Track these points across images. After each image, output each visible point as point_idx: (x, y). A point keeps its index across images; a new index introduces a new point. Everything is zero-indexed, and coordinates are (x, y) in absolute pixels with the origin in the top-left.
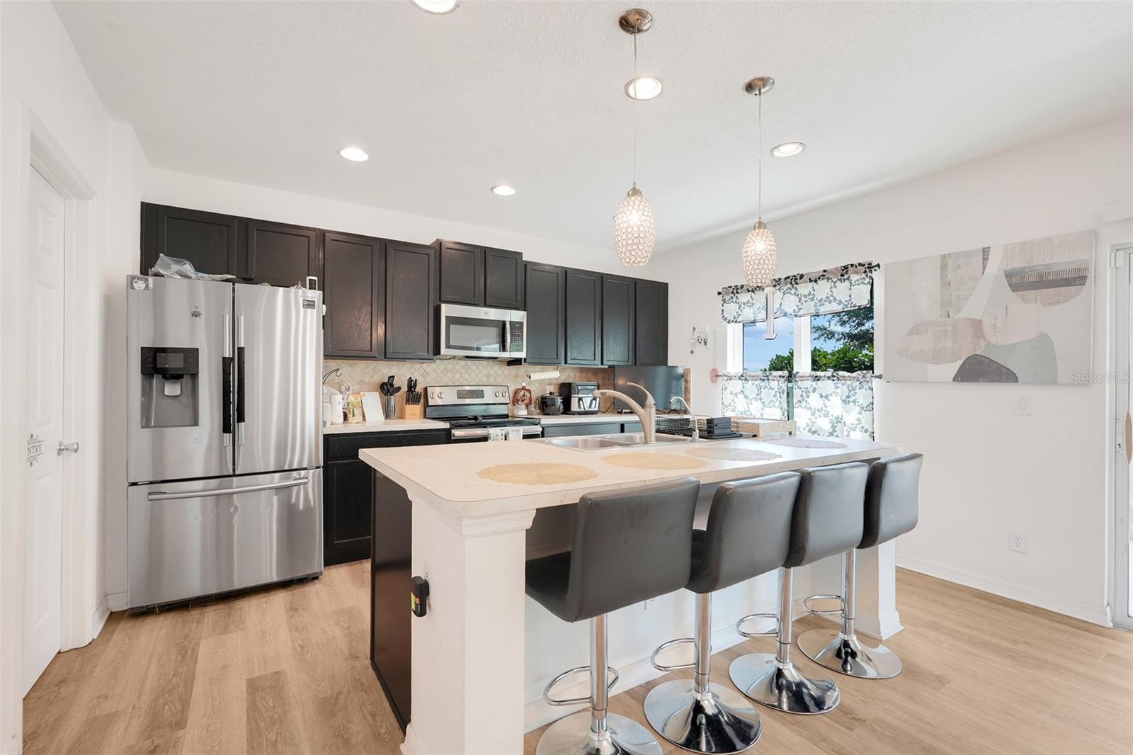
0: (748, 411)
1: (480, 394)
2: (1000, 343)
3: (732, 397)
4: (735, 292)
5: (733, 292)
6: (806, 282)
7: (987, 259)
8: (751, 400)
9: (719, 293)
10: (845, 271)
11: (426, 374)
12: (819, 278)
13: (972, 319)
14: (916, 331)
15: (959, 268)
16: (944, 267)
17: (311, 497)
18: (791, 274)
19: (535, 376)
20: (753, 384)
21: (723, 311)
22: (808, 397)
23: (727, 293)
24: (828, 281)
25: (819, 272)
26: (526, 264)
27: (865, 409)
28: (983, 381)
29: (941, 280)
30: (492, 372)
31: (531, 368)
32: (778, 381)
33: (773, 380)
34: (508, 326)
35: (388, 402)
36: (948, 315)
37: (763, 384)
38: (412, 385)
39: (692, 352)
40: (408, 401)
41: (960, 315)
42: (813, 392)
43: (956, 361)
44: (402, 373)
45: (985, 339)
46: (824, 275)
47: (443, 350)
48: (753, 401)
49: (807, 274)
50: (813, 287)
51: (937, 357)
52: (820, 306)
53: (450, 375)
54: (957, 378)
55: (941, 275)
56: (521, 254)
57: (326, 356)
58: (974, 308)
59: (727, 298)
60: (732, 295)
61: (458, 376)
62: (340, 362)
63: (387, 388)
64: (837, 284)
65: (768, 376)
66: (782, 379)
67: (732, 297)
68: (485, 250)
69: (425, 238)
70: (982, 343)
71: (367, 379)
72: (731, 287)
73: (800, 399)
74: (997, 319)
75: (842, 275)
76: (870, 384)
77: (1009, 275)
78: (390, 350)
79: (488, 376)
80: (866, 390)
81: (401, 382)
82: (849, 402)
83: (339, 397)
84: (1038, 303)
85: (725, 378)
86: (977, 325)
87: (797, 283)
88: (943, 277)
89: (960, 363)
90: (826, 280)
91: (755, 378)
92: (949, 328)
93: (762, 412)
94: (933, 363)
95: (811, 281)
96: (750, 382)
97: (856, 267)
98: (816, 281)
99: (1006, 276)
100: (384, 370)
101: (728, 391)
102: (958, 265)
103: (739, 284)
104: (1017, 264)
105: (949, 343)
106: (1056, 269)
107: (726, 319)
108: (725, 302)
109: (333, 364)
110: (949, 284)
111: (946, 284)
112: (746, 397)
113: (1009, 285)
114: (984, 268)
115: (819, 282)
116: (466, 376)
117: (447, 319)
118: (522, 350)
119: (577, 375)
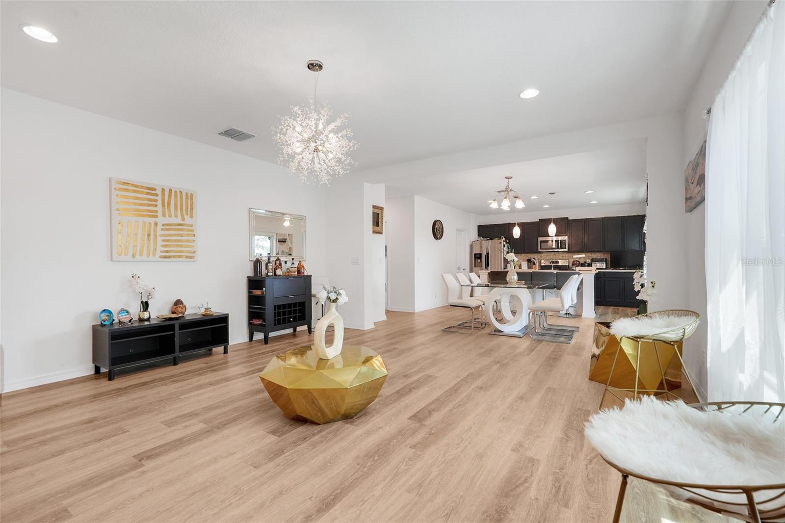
1: (558, 262)
11: (541, 257)
19: (575, 256)
31: (574, 253)
34: (559, 241)
35: (529, 264)
40: (533, 265)
44: (533, 257)
47: (539, 250)
53: (549, 257)
63: (529, 261)
68: (545, 219)
79: (564, 258)
116: (554, 257)
117: (540, 241)
118: (566, 248)
119: (599, 255)
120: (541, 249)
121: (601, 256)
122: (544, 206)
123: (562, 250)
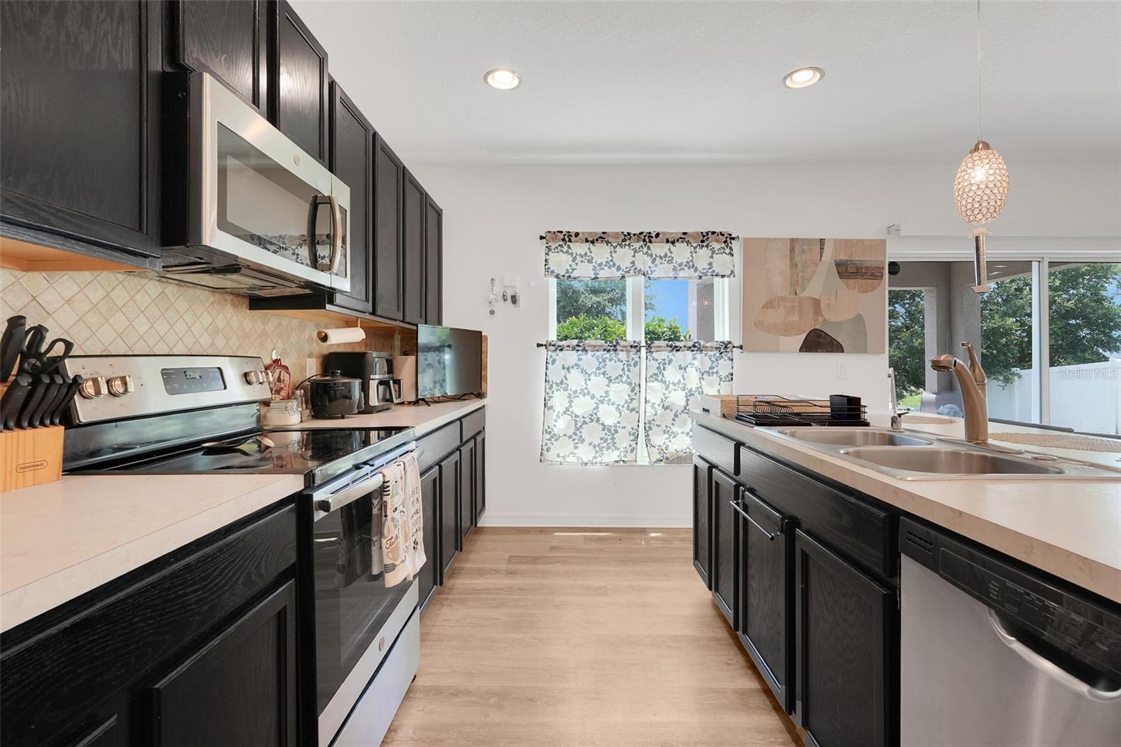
0: (586, 388)
2: (833, 320)
3: (563, 372)
4: (567, 239)
5: (564, 240)
6: (663, 242)
7: (823, 249)
8: (589, 375)
9: (542, 238)
10: (706, 237)
12: (678, 240)
13: (813, 298)
14: (769, 305)
15: (804, 252)
16: (792, 250)
18: (646, 230)
20: (593, 356)
21: (546, 260)
22: (664, 369)
23: (554, 240)
24: (688, 245)
25: (678, 233)
27: (723, 380)
28: (821, 352)
29: (791, 260)
30: (221, 323)
32: (628, 351)
33: (622, 351)
36: (796, 293)
37: (608, 355)
39: (492, 312)
41: (804, 294)
42: (669, 365)
43: (801, 334)
45: (822, 316)
46: (684, 237)
48: (592, 377)
49: (664, 233)
50: (669, 249)
51: (787, 330)
52: (680, 270)
54: (801, 350)
55: (791, 257)
58: (814, 289)
59: (553, 245)
60: (562, 243)
64: (697, 249)
65: (615, 346)
66: (633, 349)
67: (561, 246)
70: (820, 319)
72: (561, 232)
73: (656, 371)
74: (830, 299)
75: (703, 241)
76: (730, 355)
77: (838, 264)
79: (214, 331)
80: (725, 360)
82: (713, 373)
84: (856, 289)
85: (553, 348)
86: (816, 303)
87: (650, 242)
88: (792, 258)
89: (805, 335)
90: (686, 244)
91: (597, 348)
92: (796, 305)
93: (608, 389)
94: (783, 335)
95: (668, 241)
96: (590, 353)
97: (718, 235)
98: (673, 243)
99: (836, 265)
101: (558, 364)
102: (803, 249)
103: (573, 230)
104: (843, 257)
105: (796, 318)
106: (866, 265)
107: (552, 272)
108: (550, 250)
110: (796, 265)
111: (794, 265)
112: (583, 371)
113: (838, 273)
114: (821, 257)
115: (676, 244)
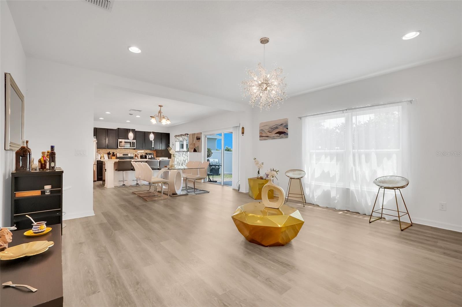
1: (127, 155)
3: (176, 155)
11: (116, 151)
16: (193, 135)
17: (94, 169)
19: (138, 152)
26: (136, 131)
30: (130, 151)
31: (137, 150)
34: (132, 143)
35: (109, 156)
38: (113, 153)
39: (172, 147)
40: (113, 156)
44: (111, 151)
47: (119, 147)
53: (122, 151)
56: (135, 130)
57: (97, 148)
60: (176, 137)
61: (123, 152)
62: (100, 149)
63: (109, 154)
68: (127, 129)
69: (115, 128)
71: (105, 152)
78: (109, 147)
79: (130, 152)
81: (111, 152)
83: (100, 155)
85: (175, 152)
98: (183, 136)
100: (108, 151)
109: (99, 150)
111: (193, 138)
116: (125, 152)
117: (120, 142)
118: (135, 147)
119: (149, 151)
120: (120, 146)
121: (149, 152)
122: (127, 121)
123: (133, 148)
